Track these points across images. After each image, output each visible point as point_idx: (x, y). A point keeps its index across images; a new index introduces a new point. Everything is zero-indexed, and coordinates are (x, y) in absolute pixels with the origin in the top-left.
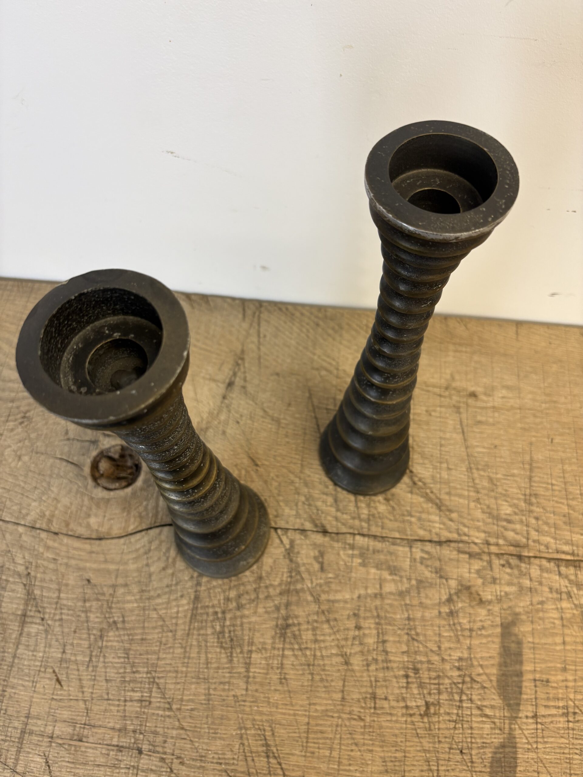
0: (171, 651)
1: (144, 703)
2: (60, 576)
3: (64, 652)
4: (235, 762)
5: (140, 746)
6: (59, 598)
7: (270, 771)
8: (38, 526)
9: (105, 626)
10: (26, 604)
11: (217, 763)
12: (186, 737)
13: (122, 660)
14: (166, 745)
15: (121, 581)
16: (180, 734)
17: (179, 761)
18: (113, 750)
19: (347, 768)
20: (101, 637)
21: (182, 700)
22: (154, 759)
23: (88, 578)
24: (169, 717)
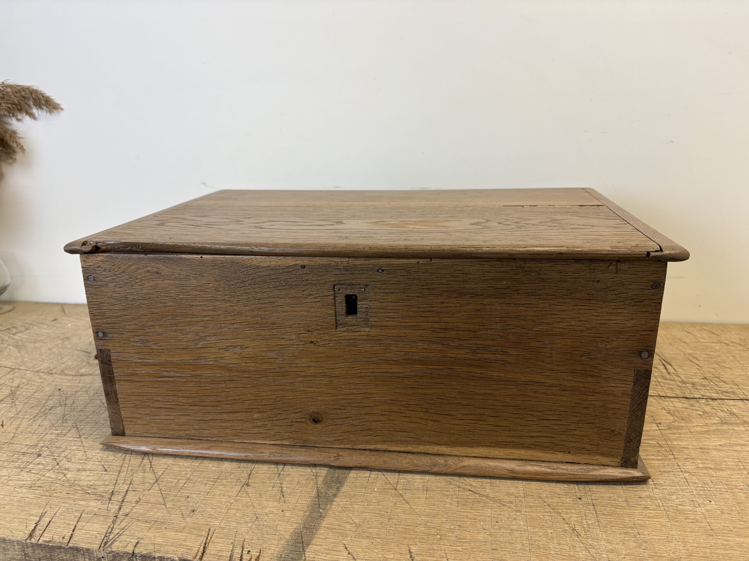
0: (100, 415)
1: (60, 435)
2: (41, 387)
3: (17, 414)
4: (114, 461)
5: (41, 453)
6: (33, 395)
7: (140, 465)
8: (41, 371)
9: (57, 405)
10: (7, 397)
11: (98, 461)
12: (82, 449)
13: (59, 418)
14: (63, 453)
15: (84, 389)
16: (78, 448)
17: (67, 460)
18: (18, 454)
19: (207, 465)
20: (50, 410)
21: (91, 434)
22: (48, 459)
23: (59, 388)
24: (75, 441)
